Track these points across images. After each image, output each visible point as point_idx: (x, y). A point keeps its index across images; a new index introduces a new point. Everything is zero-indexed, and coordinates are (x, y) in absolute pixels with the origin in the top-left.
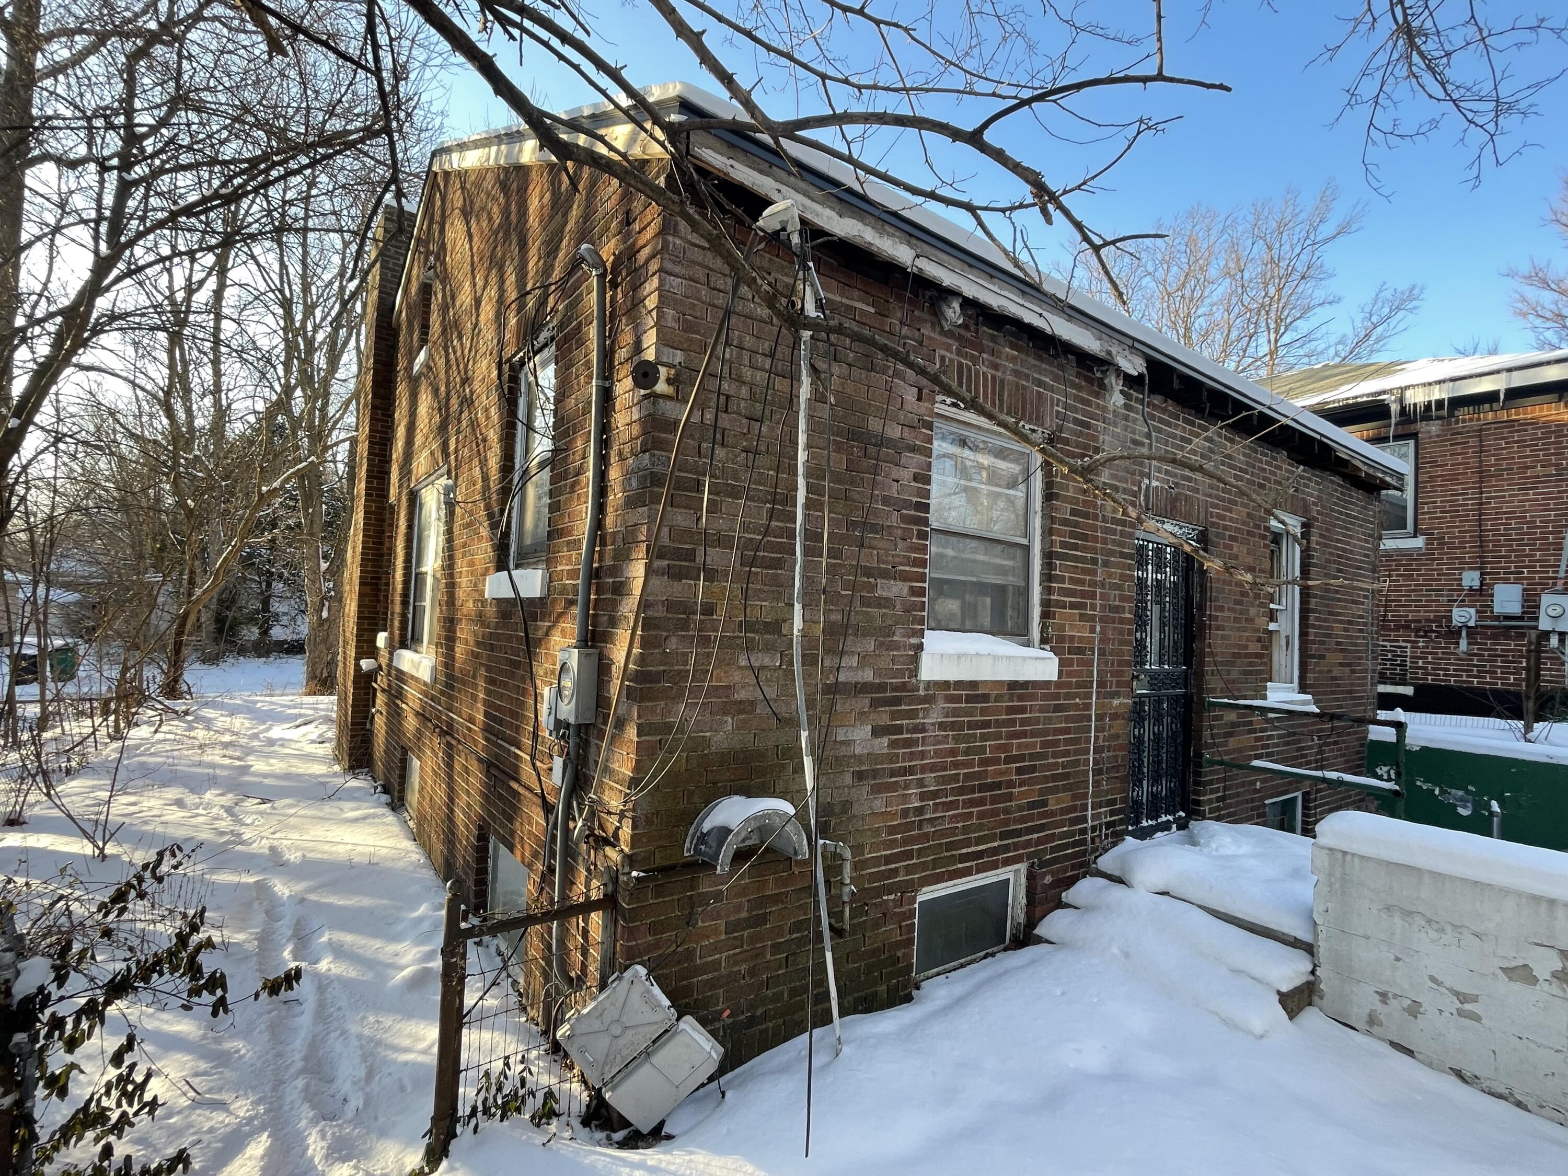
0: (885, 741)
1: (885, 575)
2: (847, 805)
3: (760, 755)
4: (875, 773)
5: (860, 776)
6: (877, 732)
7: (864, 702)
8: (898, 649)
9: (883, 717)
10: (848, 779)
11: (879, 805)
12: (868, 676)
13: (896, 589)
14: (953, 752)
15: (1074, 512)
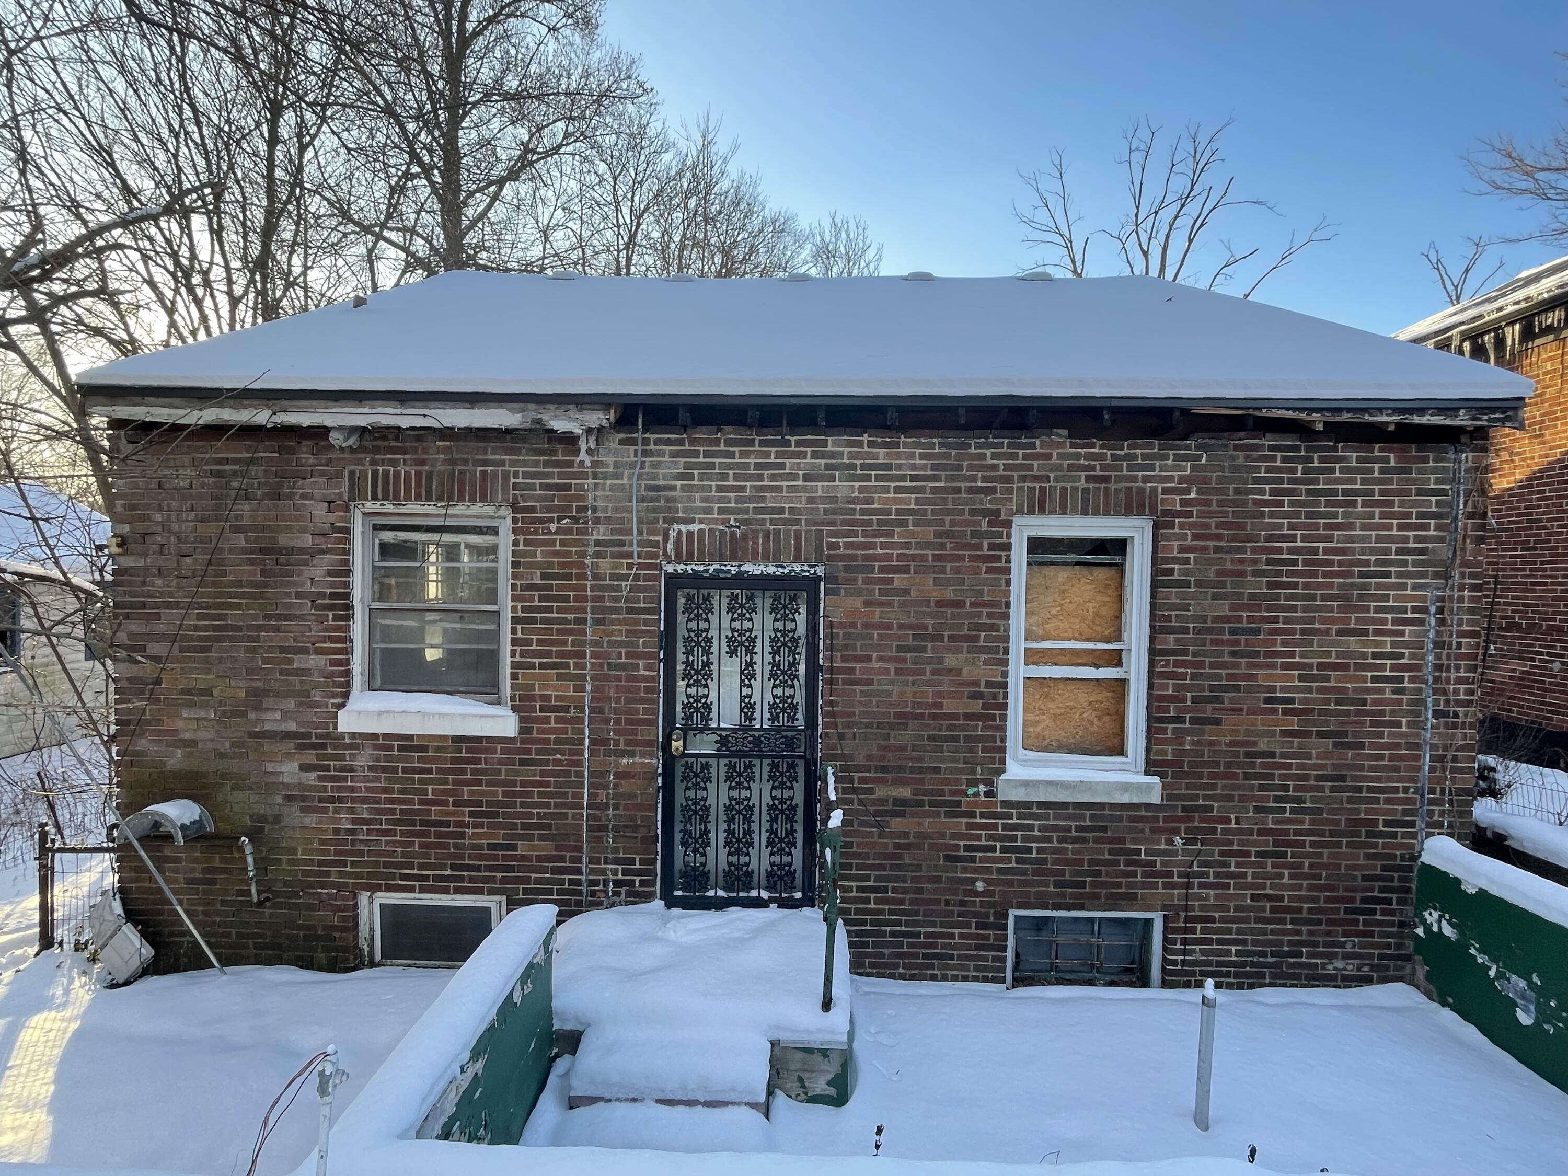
0: (313, 775)
1: (305, 651)
2: (278, 819)
3: (204, 775)
4: (304, 799)
5: (289, 798)
6: (304, 768)
7: (290, 746)
8: (319, 707)
9: (310, 757)
10: (279, 800)
11: (310, 820)
12: (292, 726)
13: (315, 662)
14: (385, 790)
15: (544, 576)
